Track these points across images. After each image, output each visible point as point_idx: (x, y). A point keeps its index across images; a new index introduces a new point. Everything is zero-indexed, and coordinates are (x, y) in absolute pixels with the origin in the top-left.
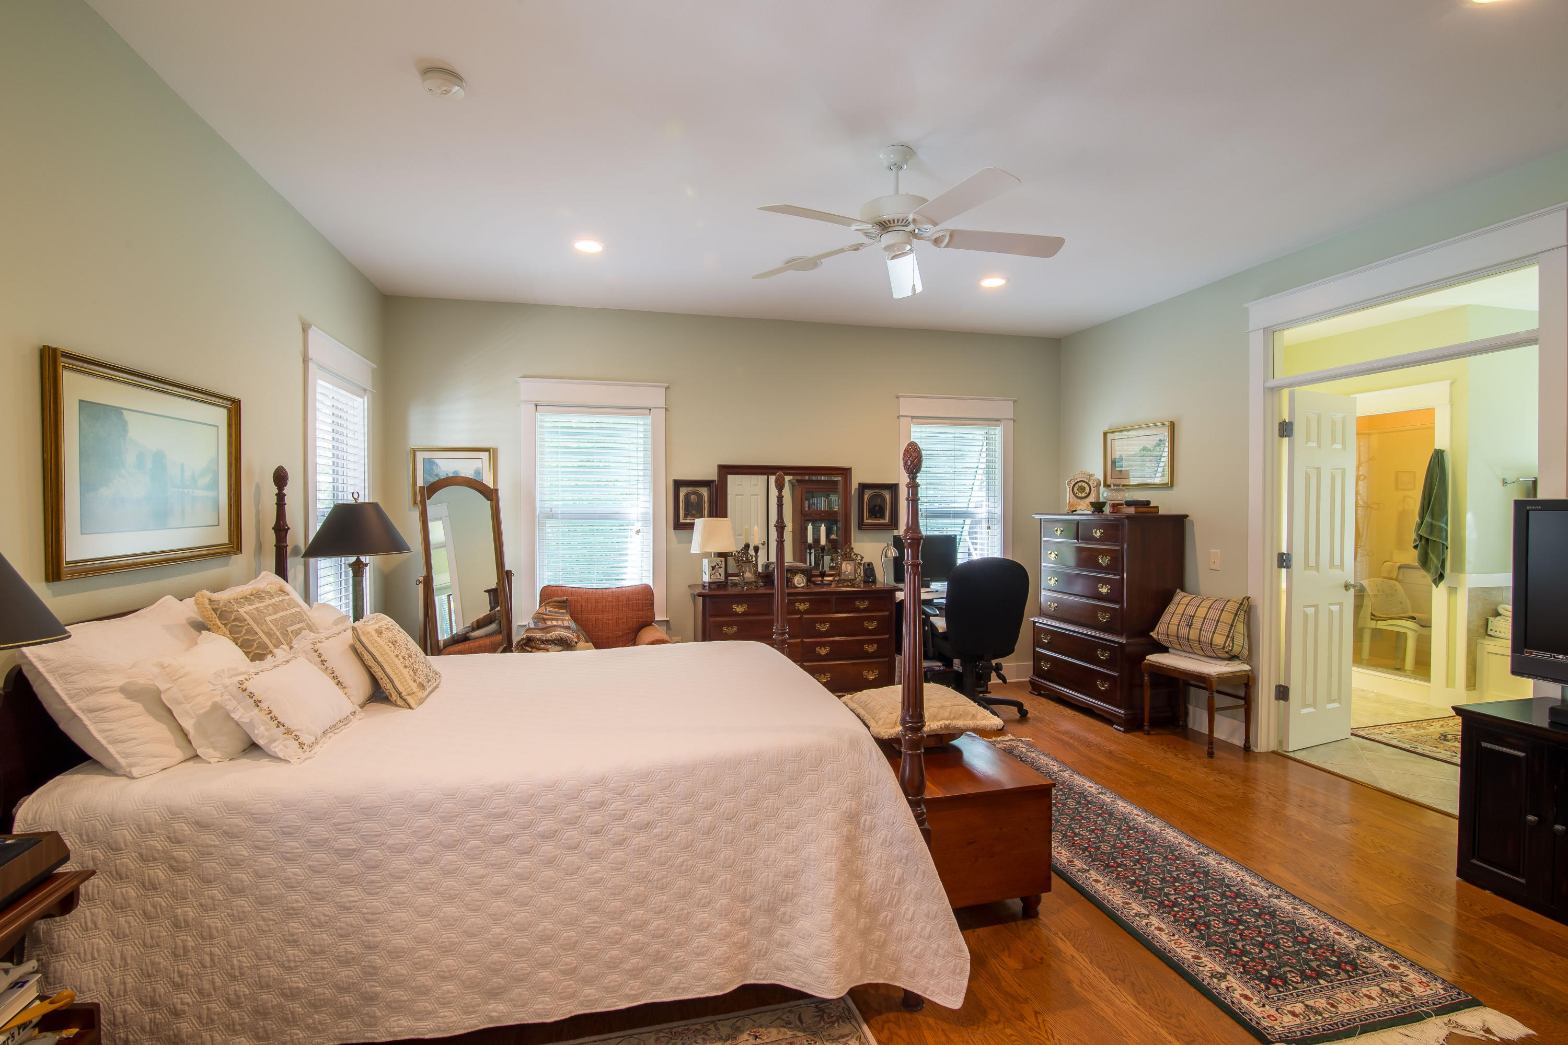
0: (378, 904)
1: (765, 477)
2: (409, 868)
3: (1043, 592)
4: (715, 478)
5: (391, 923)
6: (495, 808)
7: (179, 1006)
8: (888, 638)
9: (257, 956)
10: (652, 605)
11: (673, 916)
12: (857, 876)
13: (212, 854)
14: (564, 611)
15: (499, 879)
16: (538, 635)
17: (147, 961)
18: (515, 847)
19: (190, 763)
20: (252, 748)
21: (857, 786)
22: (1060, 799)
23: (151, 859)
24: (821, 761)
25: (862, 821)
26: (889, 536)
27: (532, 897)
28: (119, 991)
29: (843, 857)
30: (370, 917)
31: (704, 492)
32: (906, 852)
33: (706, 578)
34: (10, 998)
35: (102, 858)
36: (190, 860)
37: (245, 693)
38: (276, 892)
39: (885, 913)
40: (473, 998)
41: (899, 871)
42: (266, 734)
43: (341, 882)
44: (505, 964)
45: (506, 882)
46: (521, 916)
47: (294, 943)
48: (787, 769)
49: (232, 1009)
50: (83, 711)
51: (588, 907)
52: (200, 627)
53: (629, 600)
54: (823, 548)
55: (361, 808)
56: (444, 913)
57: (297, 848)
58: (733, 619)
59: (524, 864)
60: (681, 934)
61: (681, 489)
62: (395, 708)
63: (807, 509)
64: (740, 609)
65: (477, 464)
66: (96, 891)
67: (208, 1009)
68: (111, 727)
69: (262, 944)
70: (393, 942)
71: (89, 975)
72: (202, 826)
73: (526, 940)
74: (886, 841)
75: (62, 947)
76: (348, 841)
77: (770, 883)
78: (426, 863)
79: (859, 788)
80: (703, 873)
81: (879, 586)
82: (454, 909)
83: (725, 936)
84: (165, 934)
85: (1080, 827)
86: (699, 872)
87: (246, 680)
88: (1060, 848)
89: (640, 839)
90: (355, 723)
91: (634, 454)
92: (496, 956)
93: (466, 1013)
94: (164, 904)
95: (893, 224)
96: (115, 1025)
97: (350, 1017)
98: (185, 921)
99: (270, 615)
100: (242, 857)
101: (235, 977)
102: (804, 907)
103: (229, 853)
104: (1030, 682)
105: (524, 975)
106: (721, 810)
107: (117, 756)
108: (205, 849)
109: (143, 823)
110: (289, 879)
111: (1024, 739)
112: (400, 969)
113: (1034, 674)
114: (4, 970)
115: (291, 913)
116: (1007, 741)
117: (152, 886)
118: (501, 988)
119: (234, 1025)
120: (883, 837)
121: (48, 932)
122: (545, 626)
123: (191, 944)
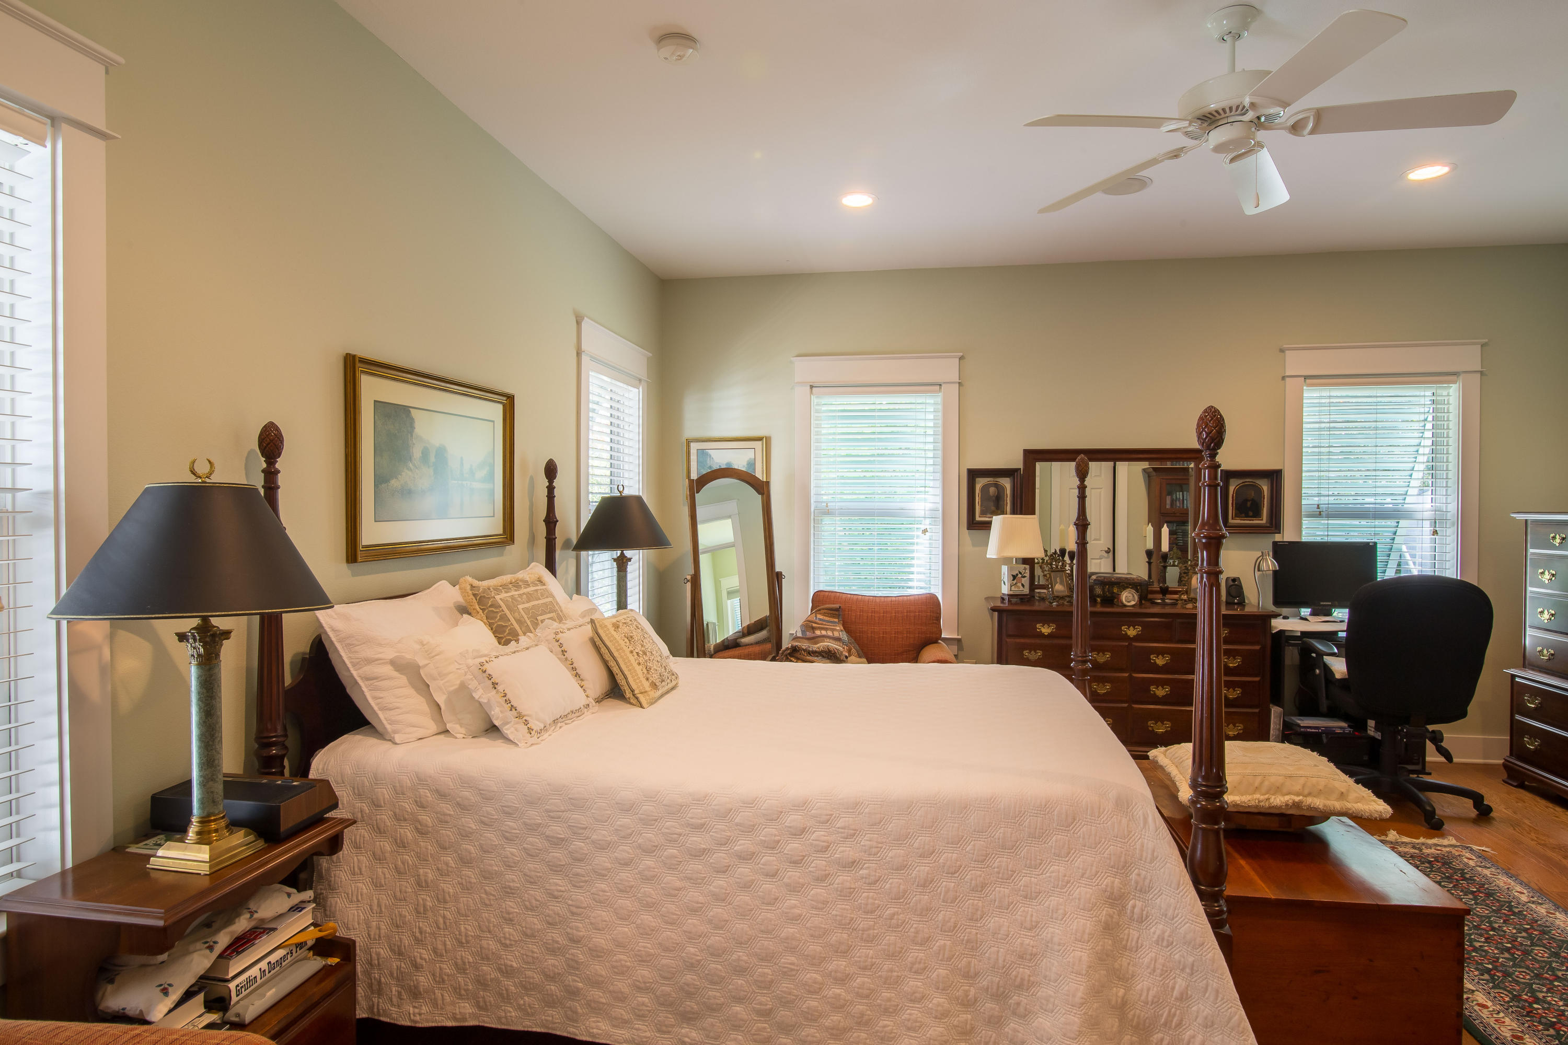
0: (582, 898)
1: (1111, 464)
2: (610, 867)
3: (1529, 632)
4: (1020, 465)
5: (593, 921)
6: (692, 818)
7: (418, 960)
8: (1259, 682)
9: (480, 927)
10: (938, 618)
11: (880, 976)
12: (1123, 977)
13: (447, 822)
14: (836, 620)
15: (694, 895)
16: (804, 645)
17: (396, 912)
18: (712, 863)
19: (442, 737)
20: (492, 730)
21: (1123, 859)
22: (1521, 944)
23: (402, 818)
24: (1074, 819)
25: (1129, 906)
26: (1266, 543)
27: (727, 921)
28: (375, 934)
29: (1099, 948)
30: (575, 910)
31: (1006, 483)
32: (1191, 959)
33: (1005, 590)
34: (290, 919)
35: (367, 811)
36: (431, 825)
37: (485, 675)
38: (497, 869)
39: (1160, 1035)
40: (666, 1017)
41: (1180, 984)
42: (501, 715)
43: (551, 870)
44: (699, 989)
45: (701, 899)
46: (716, 939)
47: (510, 921)
48: (1026, 823)
49: (460, 973)
50: (362, 678)
51: (785, 945)
52: (463, 610)
53: (910, 612)
54: (1165, 557)
55: (570, 798)
56: (641, 920)
57: (516, 829)
58: (1038, 641)
59: (720, 883)
60: (889, 1000)
61: (977, 479)
62: (629, 705)
63: (1168, 507)
64: (1046, 630)
65: (750, 455)
66: (362, 841)
67: (440, 968)
68: (381, 695)
69: (484, 916)
70: (594, 939)
71: (354, 915)
72: (442, 795)
73: (719, 967)
74: (1163, 939)
75: (336, 885)
76: (557, 830)
77: (1001, 961)
78: (626, 864)
79: (1126, 862)
80: (917, 932)
81: (1248, 610)
82: (650, 918)
83: (942, 1015)
84: (410, 890)
85: (1548, 991)
86: (912, 930)
87: (487, 662)
88: (1502, 1015)
89: (843, 879)
90: (588, 716)
91: (922, 439)
92: (689, 977)
93: (659, 1031)
94: (410, 862)
95: (1223, 115)
96: (371, 965)
97: (554, 1007)
98: (426, 881)
99: (523, 603)
100: (470, 830)
101: (462, 943)
102: (1043, 1001)
103: (460, 823)
104: (1504, 765)
105: (717, 1004)
106: (941, 861)
107: (385, 722)
108: (442, 817)
109: (398, 785)
110: (507, 858)
111: (1475, 847)
112: (599, 969)
113: (1511, 754)
114: (287, 893)
115: (509, 892)
116: (1445, 846)
117: (401, 844)
118: (694, 1013)
119: (460, 989)
120: (1158, 932)
121: (328, 870)
122: (813, 635)
123: (429, 904)
